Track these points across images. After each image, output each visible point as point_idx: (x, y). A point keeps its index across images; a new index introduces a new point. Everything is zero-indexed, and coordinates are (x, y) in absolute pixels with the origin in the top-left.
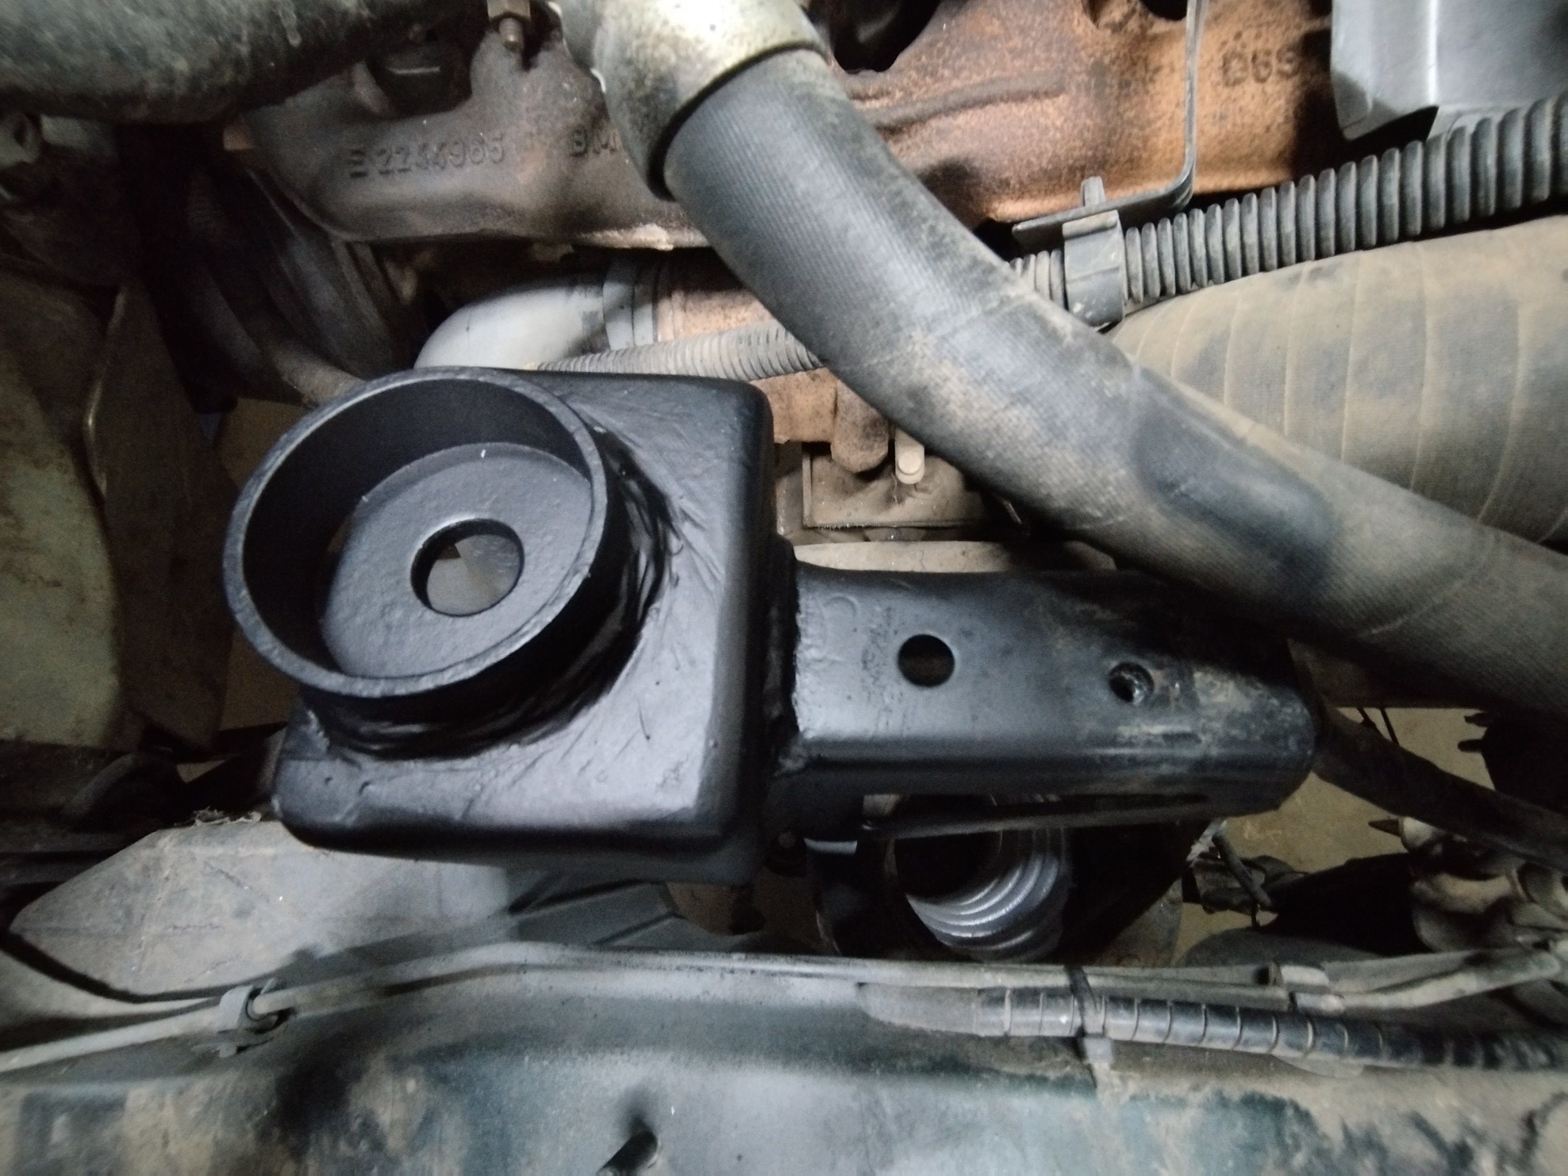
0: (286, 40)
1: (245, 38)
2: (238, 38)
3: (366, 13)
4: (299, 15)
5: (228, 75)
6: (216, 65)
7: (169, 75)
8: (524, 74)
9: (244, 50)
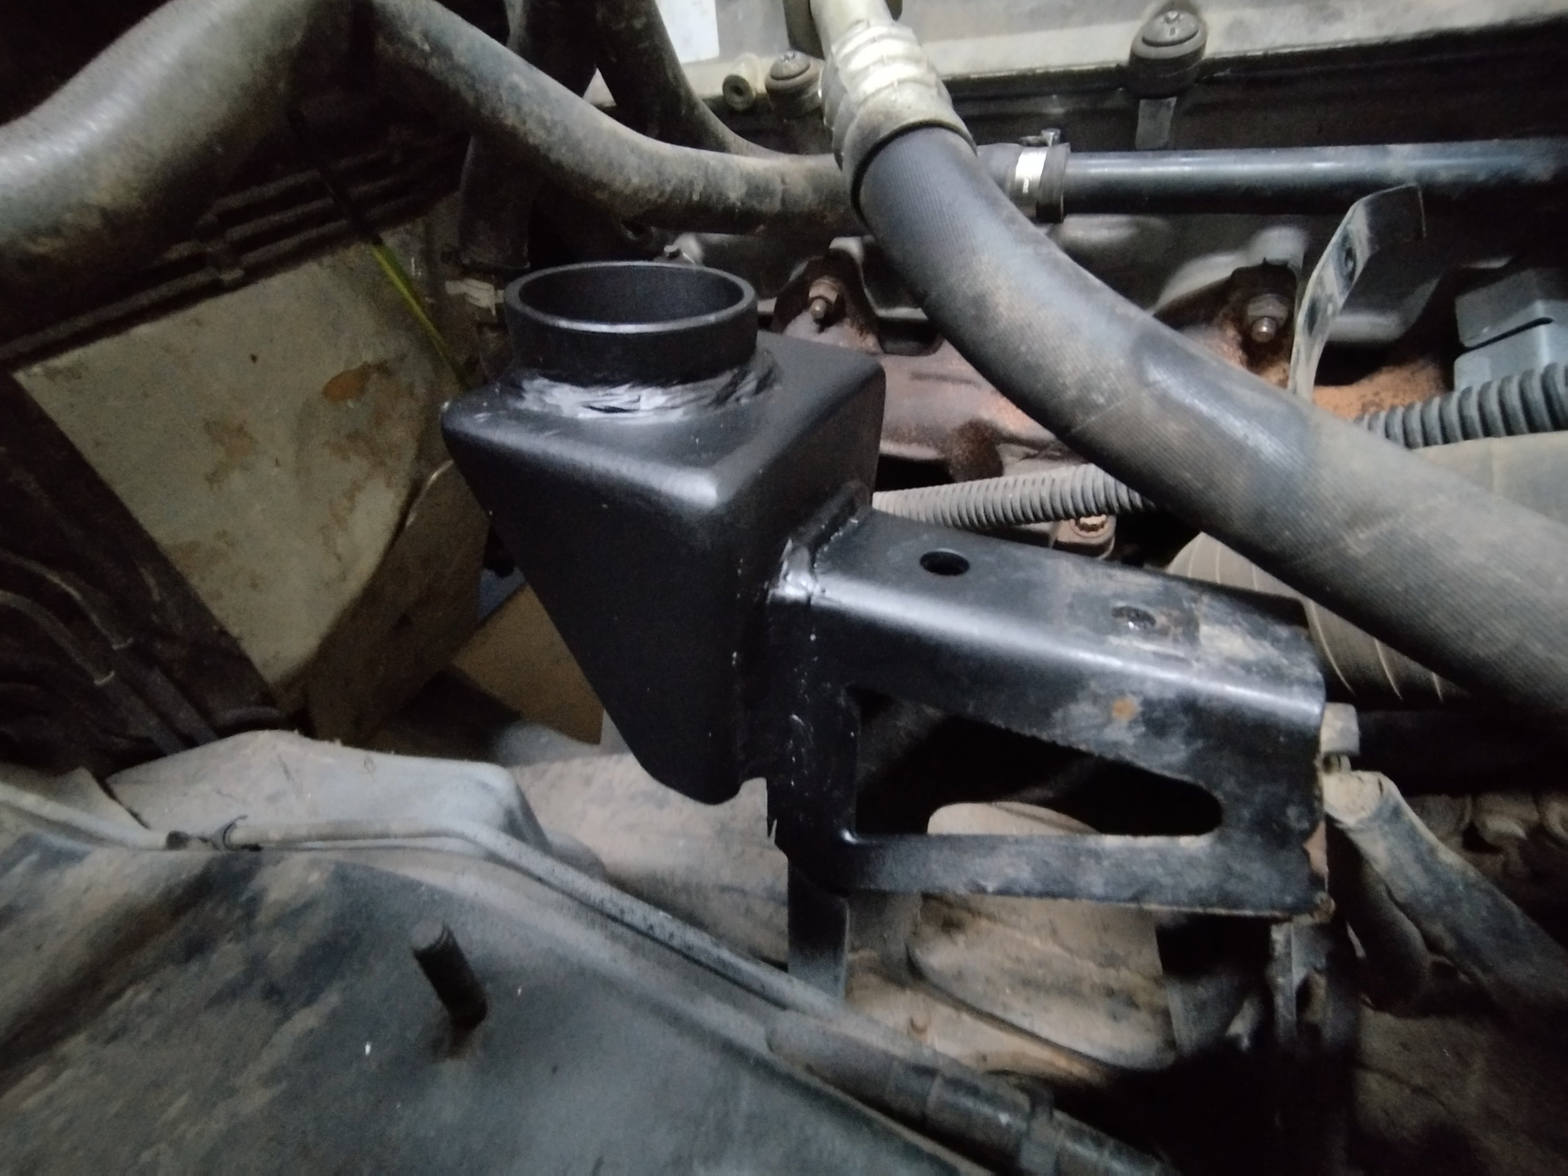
0: (691, 196)
1: (672, 184)
2: (669, 182)
3: (739, 204)
4: (704, 187)
5: (654, 196)
6: (651, 188)
7: (628, 182)
8: (817, 334)
9: (669, 188)
